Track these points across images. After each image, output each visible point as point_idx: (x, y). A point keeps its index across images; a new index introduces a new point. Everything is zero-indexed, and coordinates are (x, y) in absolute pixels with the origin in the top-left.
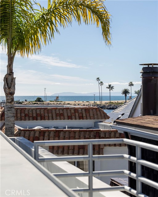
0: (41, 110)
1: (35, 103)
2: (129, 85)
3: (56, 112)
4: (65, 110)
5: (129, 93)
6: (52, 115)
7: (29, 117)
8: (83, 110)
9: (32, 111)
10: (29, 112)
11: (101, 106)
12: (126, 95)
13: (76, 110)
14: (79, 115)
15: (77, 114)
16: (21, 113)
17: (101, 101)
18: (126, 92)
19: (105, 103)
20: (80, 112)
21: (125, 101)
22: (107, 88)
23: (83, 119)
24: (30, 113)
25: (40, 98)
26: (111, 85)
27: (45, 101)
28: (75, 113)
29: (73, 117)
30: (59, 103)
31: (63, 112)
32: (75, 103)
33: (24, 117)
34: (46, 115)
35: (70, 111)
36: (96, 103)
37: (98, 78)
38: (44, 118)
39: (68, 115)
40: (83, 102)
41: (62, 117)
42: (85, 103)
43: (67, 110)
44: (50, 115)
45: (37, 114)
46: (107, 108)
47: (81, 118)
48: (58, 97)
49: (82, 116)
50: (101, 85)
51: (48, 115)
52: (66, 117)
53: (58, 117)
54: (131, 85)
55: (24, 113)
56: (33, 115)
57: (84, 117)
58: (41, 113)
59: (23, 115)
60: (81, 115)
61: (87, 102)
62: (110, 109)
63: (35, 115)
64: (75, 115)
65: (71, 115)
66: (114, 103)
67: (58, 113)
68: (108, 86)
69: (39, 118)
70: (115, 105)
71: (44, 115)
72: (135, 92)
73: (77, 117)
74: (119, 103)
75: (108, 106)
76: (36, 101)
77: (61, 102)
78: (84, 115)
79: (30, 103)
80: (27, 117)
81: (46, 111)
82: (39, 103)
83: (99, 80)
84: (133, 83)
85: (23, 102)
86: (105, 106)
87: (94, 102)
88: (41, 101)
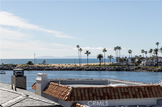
0: (107, 89)
1: (27, 66)
2: (103, 51)
3: (121, 91)
4: (129, 89)
5: (103, 57)
6: (118, 94)
7: (97, 97)
8: (146, 89)
9: (99, 90)
10: (96, 92)
11: (81, 68)
12: (100, 59)
13: (139, 88)
14: (142, 93)
15: (141, 92)
16: (88, 93)
17: (80, 64)
18: (100, 57)
19: (84, 66)
20: (143, 90)
21: (99, 64)
22: (85, 53)
23: (147, 97)
24: (98, 92)
25: (31, 62)
26: (88, 51)
27: (35, 64)
28: (139, 91)
29: (138, 95)
30: (46, 65)
31: (128, 91)
32: (59, 65)
33: (92, 97)
34: (113, 94)
35: (134, 89)
36: (76, 65)
37: (78, 46)
38: (111, 97)
39: (132, 94)
40: (66, 65)
41: (128, 96)
42: (67, 65)
43: (131, 89)
44: (116, 94)
45: (104, 94)
46: (86, 70)
47: (145, 96)
48: (45, 61)
49: (146, 94)
50: (80, 51)
51: (115, 94)
52: (131, 96)
53: (124, 96)
54: (105, 51)
55: (92, 93)
56: (100, 95)
57: (147, 95)
58: (108, 92)
59: (91, 94)
60: (144, 93)
61: (69, 64)
62: (88, 70)
63: (102, 95)
64: (139, 93)
65: (136, 93)
66: (91, 66)
67: (124, 92)
68: (86, 52)
69: (106, 97)
70: (92, 67)
71: (111, 94)
72: (108, 57)
73: (142, 96)
74: (95, 66)
75: (86, 68)
76: (27, 64)
77: (48, 64)
78: (148, 93)
79: (22, 65)
80: (95, 97)
81: (112, 91)
82: (30, 65)
83: (79, 47)
84: (106, 49)
85: (17, 65)
86: (83, 68)
87: (75, 65)
88: (31, 64)
